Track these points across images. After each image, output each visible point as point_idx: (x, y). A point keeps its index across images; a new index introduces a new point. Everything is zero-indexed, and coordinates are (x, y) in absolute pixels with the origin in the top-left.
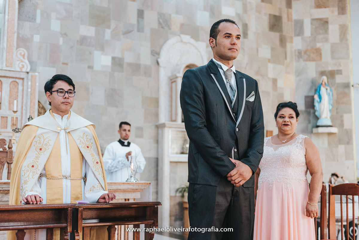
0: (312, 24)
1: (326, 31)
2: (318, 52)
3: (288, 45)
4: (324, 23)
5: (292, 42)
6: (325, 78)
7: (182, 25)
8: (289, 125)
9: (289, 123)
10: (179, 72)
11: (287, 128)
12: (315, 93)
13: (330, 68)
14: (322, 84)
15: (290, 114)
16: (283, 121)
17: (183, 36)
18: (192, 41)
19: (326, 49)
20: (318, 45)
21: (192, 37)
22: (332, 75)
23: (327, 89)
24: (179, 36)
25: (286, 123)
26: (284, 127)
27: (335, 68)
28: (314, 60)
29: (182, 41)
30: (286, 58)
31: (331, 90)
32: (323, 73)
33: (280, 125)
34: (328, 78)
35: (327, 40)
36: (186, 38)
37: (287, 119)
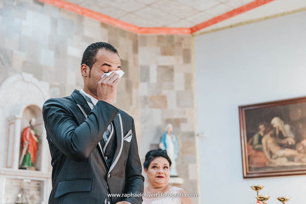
0: (158, 71)
1: (172, 78)
2: (164, 99)
3: (134, 91)
4: (170, 70)
5: (137, 87)
6: (170, 127)
7: (24, 63)
8: (163, 177)
9: (163, 175)
10: (18, 113)
11: (161, 181)
12: (161, 141)
13: (175, 116)
14: (167, 132)
15: (165, 164)
16: (157, 173)
17: (25, 75)
18: (35, 80)
19: (171, 96)
20: (164, 92)
21: (35, 76)
22: (177, 123)
23: (172, 138)
24: (21, 74)
25: (160, 175)
26: (158, 179)
27: (180, 116)
28: (159, 107)
29: (23, 80)
30: (131, 104)
31: (177, 139)
32: (168, 121)
33: (154, 178)
34: (173, 126)
35: (172, 88)
36: (29, 77)
37: (162, 170)
